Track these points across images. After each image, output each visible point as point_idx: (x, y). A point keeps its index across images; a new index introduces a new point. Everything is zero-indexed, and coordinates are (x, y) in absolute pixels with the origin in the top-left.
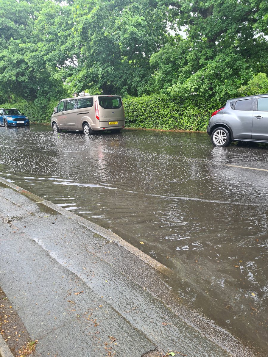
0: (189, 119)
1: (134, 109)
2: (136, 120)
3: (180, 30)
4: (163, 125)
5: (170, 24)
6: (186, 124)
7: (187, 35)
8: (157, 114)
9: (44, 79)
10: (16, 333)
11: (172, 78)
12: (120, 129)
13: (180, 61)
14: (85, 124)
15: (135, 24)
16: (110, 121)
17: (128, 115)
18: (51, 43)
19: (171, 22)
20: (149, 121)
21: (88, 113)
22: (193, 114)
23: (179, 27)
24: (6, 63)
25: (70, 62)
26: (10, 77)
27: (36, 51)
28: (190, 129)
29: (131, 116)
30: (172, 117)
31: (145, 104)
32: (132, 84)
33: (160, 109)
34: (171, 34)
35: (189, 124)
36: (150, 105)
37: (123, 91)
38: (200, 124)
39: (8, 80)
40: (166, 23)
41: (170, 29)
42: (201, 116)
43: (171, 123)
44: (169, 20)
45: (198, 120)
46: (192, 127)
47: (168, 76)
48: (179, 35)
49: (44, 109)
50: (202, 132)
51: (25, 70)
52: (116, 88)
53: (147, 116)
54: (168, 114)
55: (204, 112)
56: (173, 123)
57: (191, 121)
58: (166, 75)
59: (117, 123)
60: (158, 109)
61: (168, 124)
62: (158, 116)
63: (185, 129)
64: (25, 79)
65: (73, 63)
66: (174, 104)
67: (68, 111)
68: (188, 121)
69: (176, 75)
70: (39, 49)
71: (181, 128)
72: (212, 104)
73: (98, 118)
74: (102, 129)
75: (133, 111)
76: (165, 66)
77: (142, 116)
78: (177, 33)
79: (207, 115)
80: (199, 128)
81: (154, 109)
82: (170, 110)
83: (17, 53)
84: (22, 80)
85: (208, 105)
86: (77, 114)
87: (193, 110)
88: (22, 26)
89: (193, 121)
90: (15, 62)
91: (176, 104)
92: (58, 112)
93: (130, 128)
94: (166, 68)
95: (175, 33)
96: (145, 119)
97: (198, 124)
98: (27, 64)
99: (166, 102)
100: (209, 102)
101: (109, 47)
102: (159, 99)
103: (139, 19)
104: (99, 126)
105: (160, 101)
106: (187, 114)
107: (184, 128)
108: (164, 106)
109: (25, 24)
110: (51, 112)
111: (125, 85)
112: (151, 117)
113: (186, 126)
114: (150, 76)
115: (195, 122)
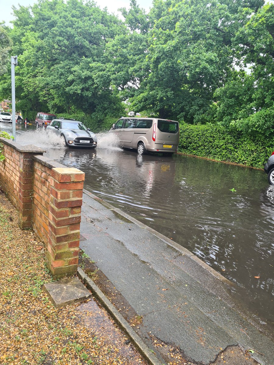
0: (244, 153)
1: (189, 135)
2: (189, 146)
3: (246, 66)
4: (216, 156)
5: (236, 60)
6: (240, 157)
7: (252, 72)
8: (211, 144)
9: (105, 96)
10: (124, 307)
11: (232, 112)
12: (173, 153)
13: (244, 97)
14: (141, 143)
15: (207, 60)
16: (164, 144)
17: (182, 141)
18: (119, 65)
19: (238, 58)
20: (202, 149)
21: (146, 133)
22: (249, 150)
23: (245, 64)
24: (76, 78)
25: (132, 83)
26: (76, 90)
27: (104, 70)
28: (244, 164)
29: (185, 142)
30: (226, 148)
31: (200, 132)
32: (190, 111)
33: (215, 139)
34: (235, 69)
35: (243, 158)
36: (205, 134)
37: (180, 117)
38: (255, 160)
39: (74, 93)
40: (233, 59)
41: (236, 64)
42: (257, 152)
43: (224, 155)
44: (236, 56)
45: (253, 156)
46: (246, 162)
47: (229, 109)
48: (244, 71)
49: (99, 124)
50: (256, 168)
51: (90, 85)
52: (172, 113)
53: (200, 144)
54: (222, 145)
55: (261, 148)
56: (226, 155)
57: (246, 156)
58: (228, 108)
59: (171, 147)
60: (213, 139)
61: (221, 155)
62: (212, 146)
63: (239, 162)
64: (89, 94)
65: (136, 85)
66: (230, 136)
67: (125, 129)
68: (242, 155)
69: (237, 109)
70: (107, 69)
71: (234, 161)
72: (271, 142)
73: (154, 140)
74: (156, 150)
75: (187, 138)
76: (228, 99)
77: (195, 143)
78: (242, 69)
79: (263, 152)
80: (253, 163)
81: (209, 138)
82: (225, 142)
83: (86, 70)
84: (86, 94)
85: (267, 143)
86: (134, 133)
87: (250, 146)
88: (95, 46)
89: (248, 156)
90: (83, 78)
91: (232, 137)
92: (115, 129)
93: (181, 153)
94: (228, 102)
95: (240, 68)
96: (198, 147)
97: (253, 160)
98: (93, 80)
99: (222, 134)
100: (268, 140)
101: (174, 74)
102: (216, 130)
103: (212, 55)
104: (154, 147)
105: (216, 131)
106: (242, 148)
107: (237, 162)
108: (220, 138)
109: (97, 44)
110: (105, 127)
111: (182, 111)
112: (205, 146)
113: (240, 159)
114: (209, 106)
115: (250, 157)
